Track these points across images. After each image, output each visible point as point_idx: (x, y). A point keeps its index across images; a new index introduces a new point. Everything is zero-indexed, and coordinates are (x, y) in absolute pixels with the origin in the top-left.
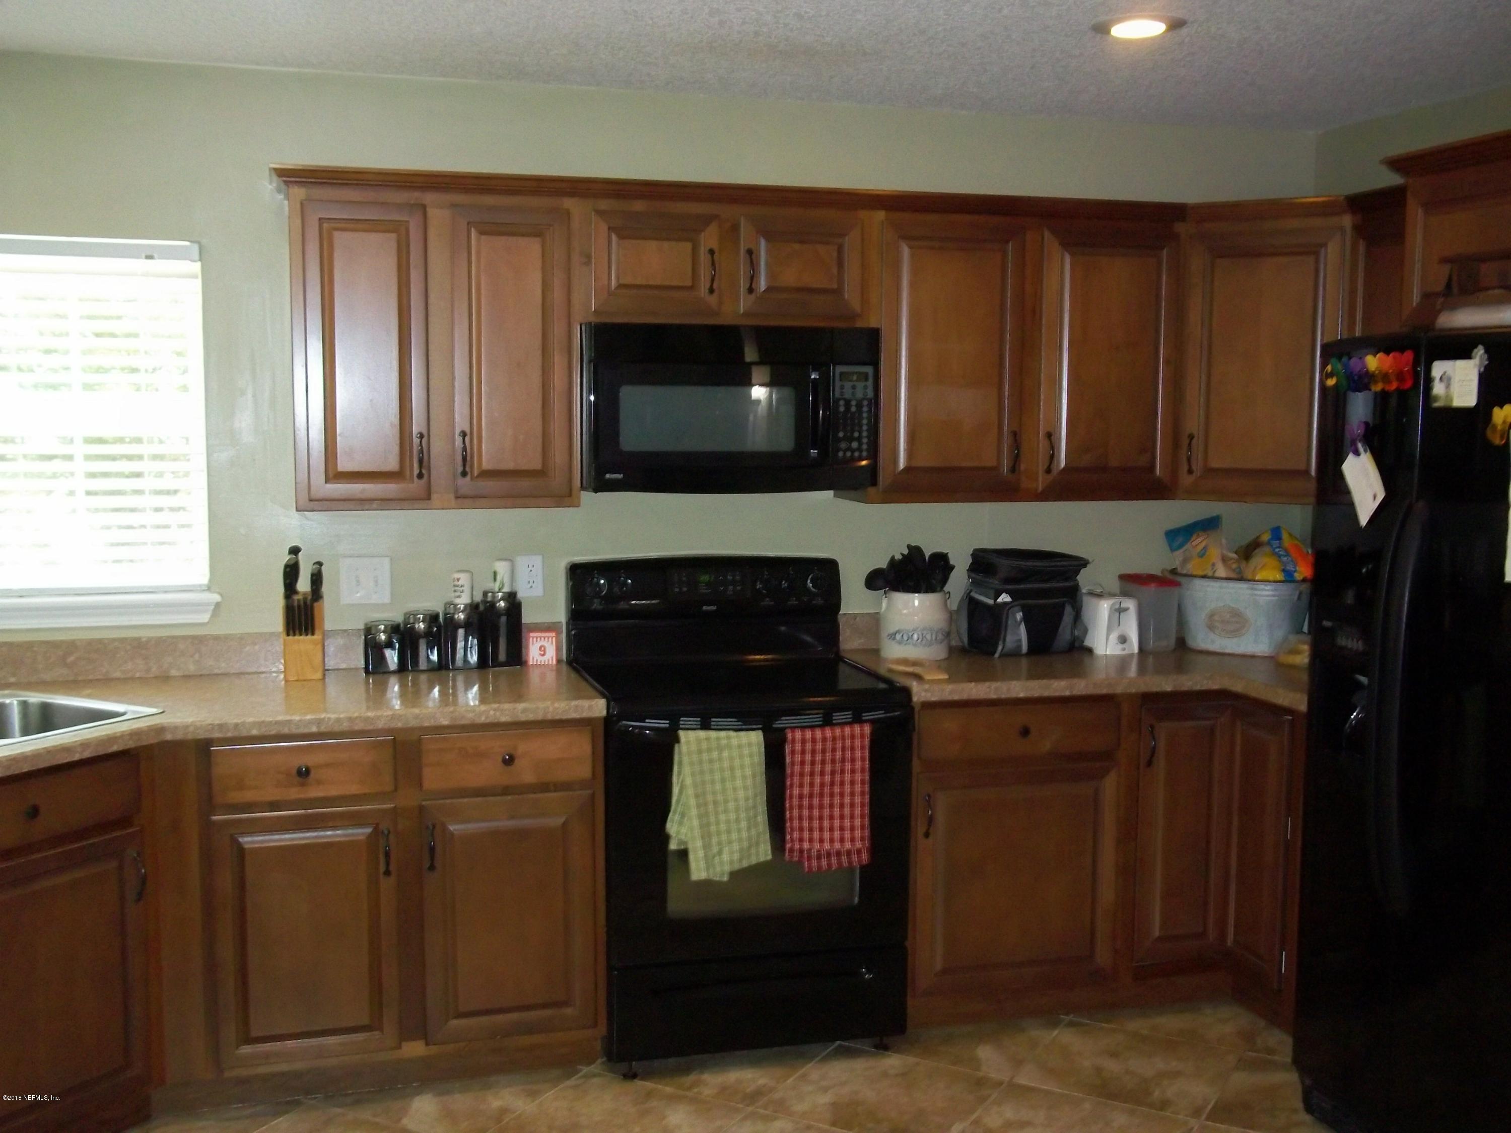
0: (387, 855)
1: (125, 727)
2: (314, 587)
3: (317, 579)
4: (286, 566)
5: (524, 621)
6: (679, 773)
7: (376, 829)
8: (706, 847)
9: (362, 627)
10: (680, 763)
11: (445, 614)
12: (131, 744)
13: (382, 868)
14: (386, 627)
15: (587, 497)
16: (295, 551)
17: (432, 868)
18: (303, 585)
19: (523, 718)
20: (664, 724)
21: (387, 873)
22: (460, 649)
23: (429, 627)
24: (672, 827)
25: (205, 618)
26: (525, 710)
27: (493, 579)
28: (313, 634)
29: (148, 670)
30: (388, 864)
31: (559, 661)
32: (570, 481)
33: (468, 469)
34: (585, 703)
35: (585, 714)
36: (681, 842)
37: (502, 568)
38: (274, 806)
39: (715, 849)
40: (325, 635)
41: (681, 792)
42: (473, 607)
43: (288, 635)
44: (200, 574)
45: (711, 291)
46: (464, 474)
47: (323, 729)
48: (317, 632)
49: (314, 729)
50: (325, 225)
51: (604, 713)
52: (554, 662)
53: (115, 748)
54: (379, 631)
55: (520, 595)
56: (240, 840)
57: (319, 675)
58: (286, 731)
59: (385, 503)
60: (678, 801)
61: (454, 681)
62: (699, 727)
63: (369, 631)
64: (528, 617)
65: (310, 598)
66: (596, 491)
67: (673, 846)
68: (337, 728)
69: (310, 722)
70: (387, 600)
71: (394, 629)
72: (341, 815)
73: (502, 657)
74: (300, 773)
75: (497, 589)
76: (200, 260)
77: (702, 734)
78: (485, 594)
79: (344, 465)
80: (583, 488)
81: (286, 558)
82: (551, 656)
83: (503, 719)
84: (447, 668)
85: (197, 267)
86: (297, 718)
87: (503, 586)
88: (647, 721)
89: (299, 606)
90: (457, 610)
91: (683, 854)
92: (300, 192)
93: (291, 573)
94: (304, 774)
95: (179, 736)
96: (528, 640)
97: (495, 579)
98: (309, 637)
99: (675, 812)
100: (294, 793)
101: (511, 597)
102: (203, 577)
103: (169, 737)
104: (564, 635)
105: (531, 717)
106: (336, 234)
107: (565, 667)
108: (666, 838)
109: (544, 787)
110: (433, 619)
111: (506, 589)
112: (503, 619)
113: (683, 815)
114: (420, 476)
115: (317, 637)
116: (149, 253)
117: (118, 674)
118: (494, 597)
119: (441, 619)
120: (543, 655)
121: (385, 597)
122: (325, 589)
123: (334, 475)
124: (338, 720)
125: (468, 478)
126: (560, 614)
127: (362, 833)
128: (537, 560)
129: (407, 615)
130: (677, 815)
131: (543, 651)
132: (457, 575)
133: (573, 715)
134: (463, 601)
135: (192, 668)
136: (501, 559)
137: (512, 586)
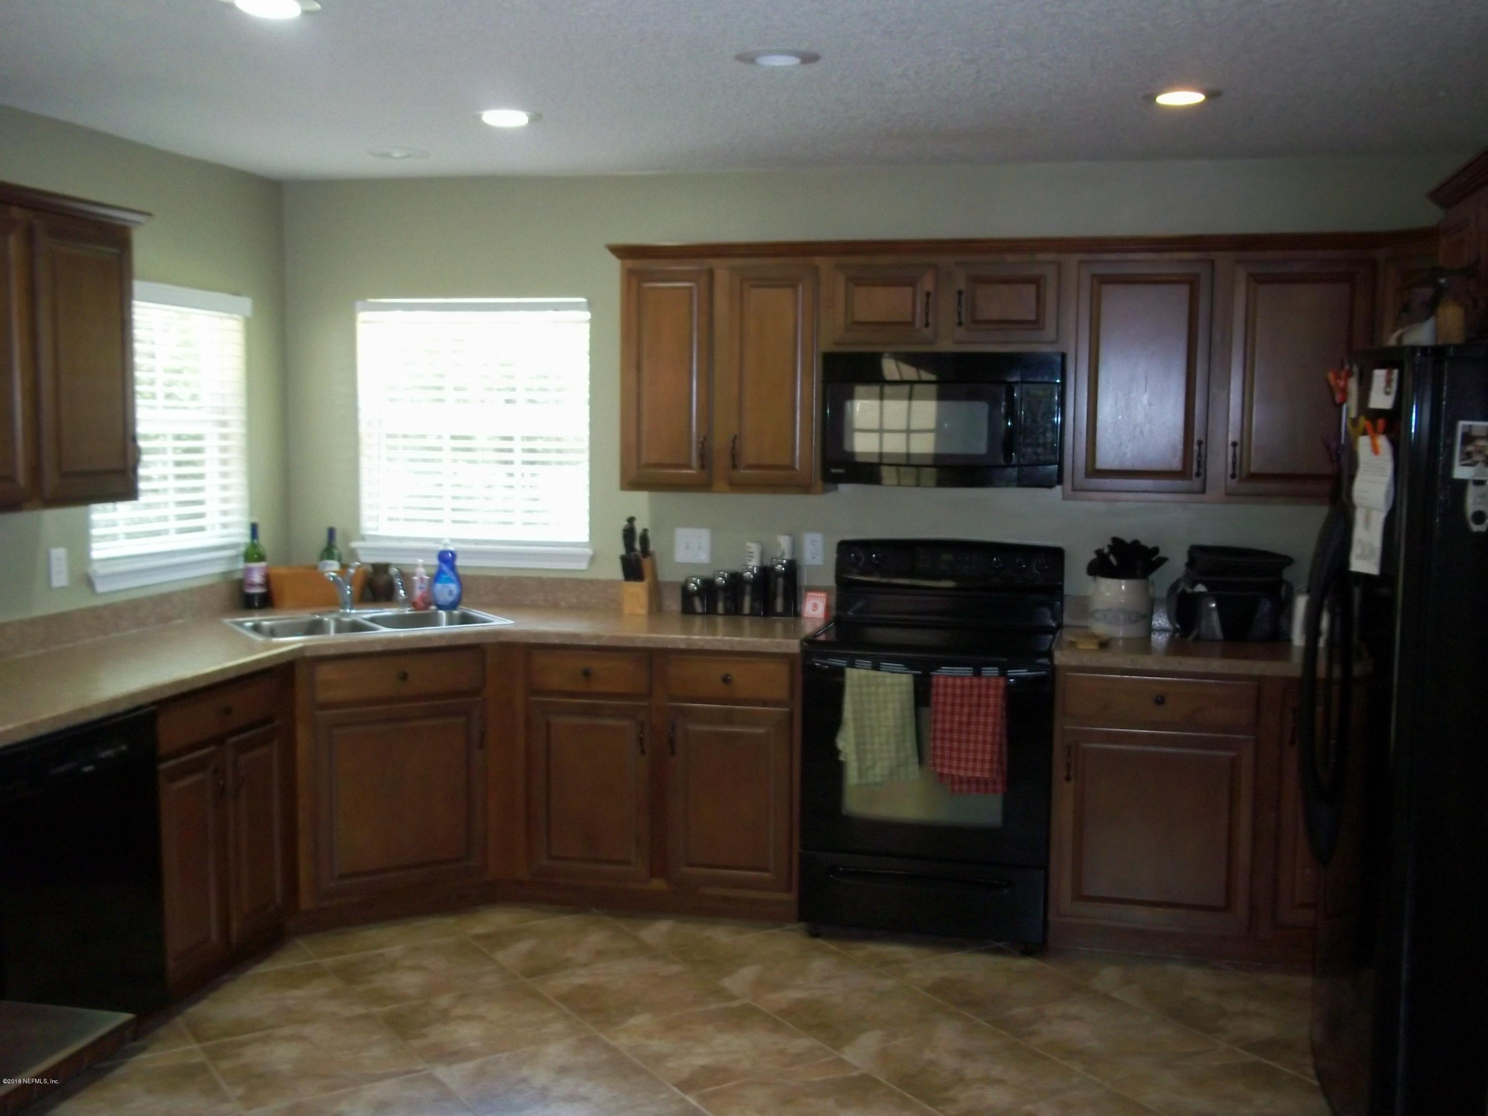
0: (642, 739)
2: (645, 548)
3: (644, 539)
4: (627, 531)
5: (799, 583)
6: (846, 702)
8: (860, 760)
9: (679, 580)
10: (846, 693)
11: (738, 574)
12: (475, 641)
13: (639, 749)
14: (697, 581)
16: (630, 520)
17: (673, 753)
18: (637, 544)
19: (738, 648)
20: (842, 663)
21: (642, 752)
23: (727, 582)
24: (840, 741)
25: (583, 566)
26: (738, 643)
27: (777, 549)
28: (643, 581)
30: (642, 746)
32: (812, 474)
33: (737, 463)
34: (786, 641)
35: (784, 650)
36: (844, 755)
37: (784, 541)
38: (572, 695)
39: (869, 763)
40: (660, 584)
42: (760, 569)
43: (625, 580)
44: (583, 535)
45: (927, 325)
46: (734, 467)
47: (600, 643)
48: (645, 578)
49: (594, 643)
50: (643, 286)
51: (799, 650)
52: (823, 617)
53: (464, 642)
54: (692, 585)
55: (800, 563)
57: (645, 611)
58: (577, 642)
59: (679, 487)
60: (845, 723)
62: (870, 668)
64: (805, 579)
65: (641, 555)
67: (841, 758)
68: (609, 643)
69: (592, 637)
70: (706, 561)
71: (702, 582)
72: (613, 707)
73: (779, 608)
74: (586, 673)
75: (779, 556)
77: (873, 673)
78: (770, 560)
81: (625, 524)
82: (821, 610)
83: (724, 648)
84: (738, 614)
87: (784, 555)
88: (830, 659)
89: (632, 560)
90: (748, 572)
93: (629, 536)
94: (588, 674)
95: (510, 639)
96: (806, 597)
97: (779, 549)
98: (641, 583)
99: (842, 731)
100: (582, 688)
101: (791, 564)
102: (586, 539)
103: (503, 639)
104: (834, 595)
105: (743, 648)
108: (835, 751)
110: (729, 576)
111: (787, 557)
112: (781, 581)
115: (646, 583)
118: (776, 563)
119: (736, 576)
120: (814, 610)
121: (705, 558)
124: (610, 638)
126: (830, 581)
128: (818, 538)
129: (715, 572)
130: (843, 734)
131: (815, 606)
132: (749, 544)
133: (775, 650)
134: (754, 564)
135: (574, 601)
136: (785, 534)
137: (793, 553)
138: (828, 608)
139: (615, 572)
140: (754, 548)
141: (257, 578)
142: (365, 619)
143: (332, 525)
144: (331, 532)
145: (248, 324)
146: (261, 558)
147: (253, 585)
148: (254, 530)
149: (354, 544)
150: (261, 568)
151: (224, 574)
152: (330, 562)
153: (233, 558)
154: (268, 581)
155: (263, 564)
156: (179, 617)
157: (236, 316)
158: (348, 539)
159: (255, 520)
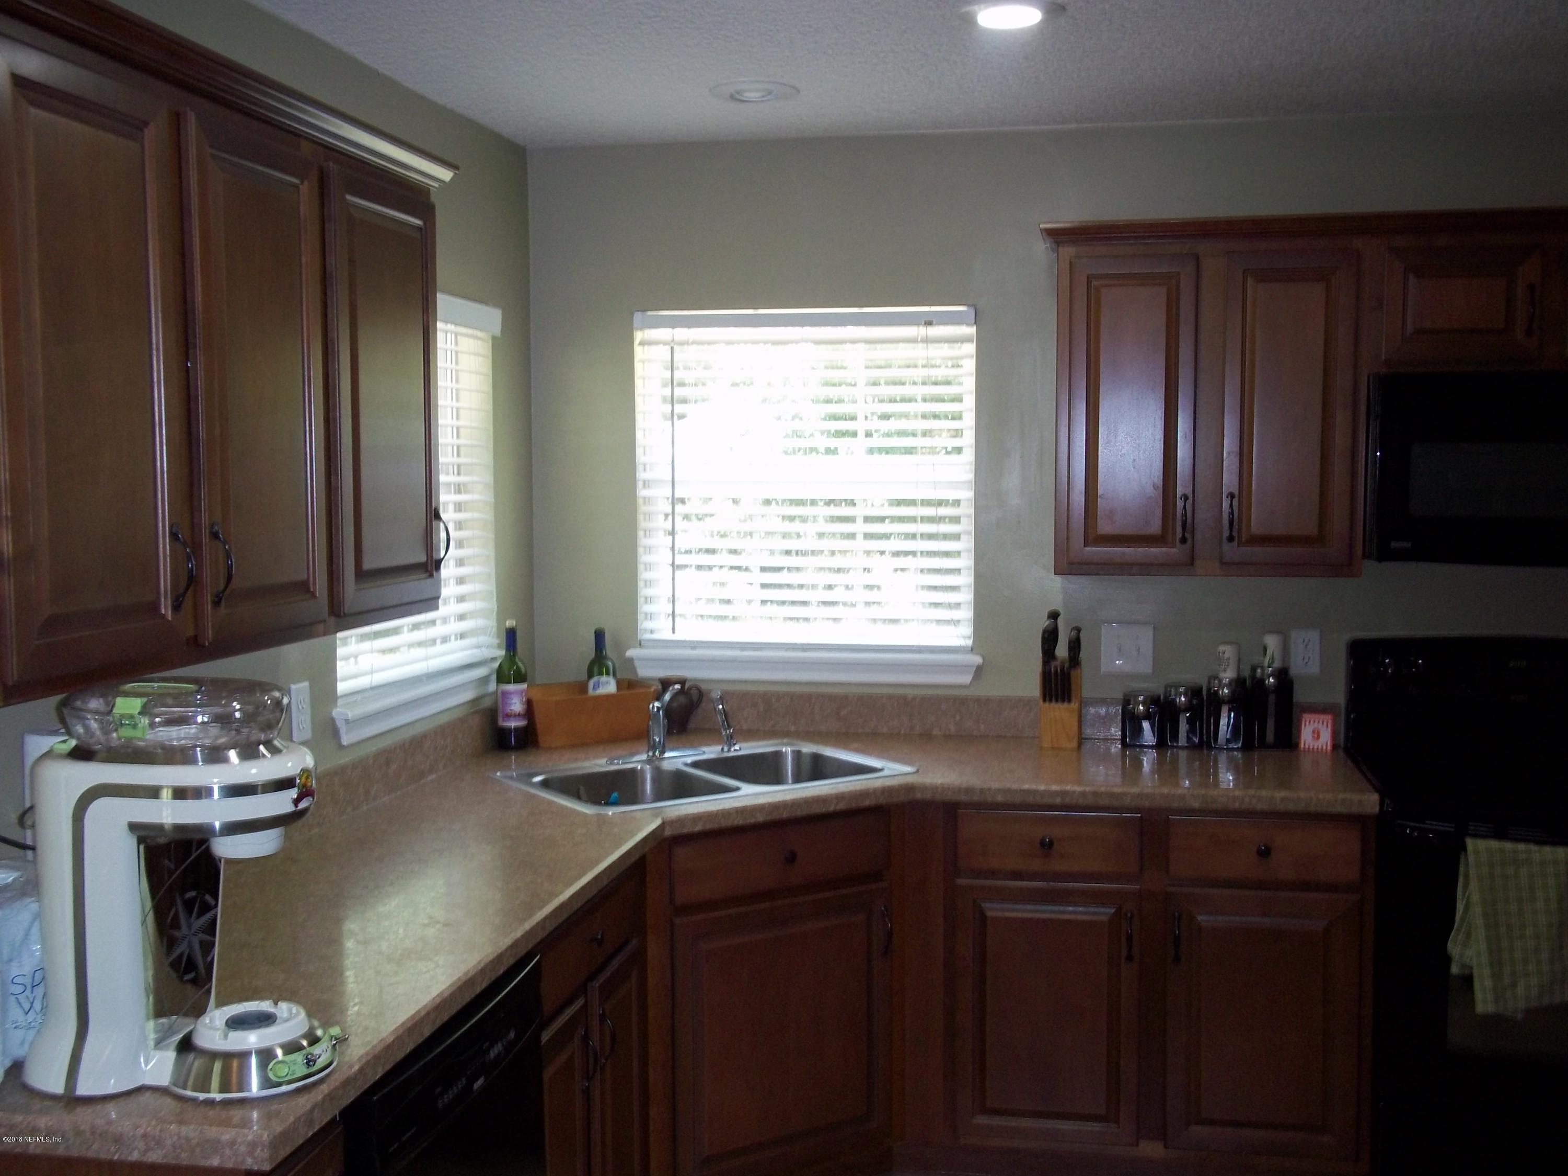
0: (1129, 939)
1: (878, 784)
2: (1072, 655)
3: (1075, 646)
4: (1044, 632)
5: (1294, 701)
6: (1466, 886)
7: (1119, 910)
8: (1495, 975)
9: (1120, 696)
10: (1467, 877)
11: (1209, 689)
12: (882, 800)
13: (1124, 953)
14: (1145, 698)
15: (1370, 567)
16: (1054, 616)
17: (1177, 959)
18: (1062, 651)
19: (1281, 807)
20: (1448, 827)
21: (1129, 958)
22: (1223, 725)
23: (1190, 701)
24: (1454, 947)
25: (966, 679)
26: (1283, 800)
27: (1262, 653)
28: (1069, 701)
29: (912, 728)
30: (1130, 947)
31: (1335, 747)
32: (1351, 546)
33: (1235, 534)
34: (1356, 797)
35: (1355, 810)
36: (1463, 966)
37: (1272, 642)
38: (1017, 875)
39: (1507, 981)
40: (1083, 704)
41: (1467, 908)
42: (1238, 683)
43: (1044, 701)
44: (965, 635)
45: (1530, 333)
46: (1231, 539)
47: (1067, 800)
48: (1073, 698)
49: (1058, 801)
50: (1094, 283)
51: (1377, 809)
52: (1329, 748)
53: (867, 803)
54: (1138, 703)
55: (1293, 672)
56: (983, 905)
57: (1074, 744)
58: (1030, 800)
59: (1145, 568)
60: (1462, 920)
61: (1216, 761)
62: (1492, 835)
63: (1126, 702)
64: (1300, 695)
65: (1067, 665)
66: (1380, 559)
67: (1455, 970)
68: (1081, 801)
69: (1056, 793)
70: (1149, 670)
71: (1153, 700)
72: (1083, 893)
73: (1270, 737)
74: (1042, 843)
75: (1266, 664)
76: (975, 323)
78: (1254, 669)
79: (1105, 527)
80: (1366, 556)
81: (1045, 623)
82: (1326, 738)
83: (1259, 807)
84: (1210, 747)
85: (971, 330)
86: (1042, 787)
87: (1273, 662)
88: (1427, 822)
89: (1056, 671)
90: (1221, 686)
91: (1467, 980)
92: (1068, 251)
93: (1050, 638)
94: (1047, 846)
95: (928, 796)
96: (1300, 722)
97: (1265, 653)
98: (1066, 705)
99: (1459, 930)
100: (1036, 865)
101: (1283, 674)
102: (967, 639)
103: (919, 796)
104: (1343, 717)
105: (1291, 807)
106: (1103, 290)
107: (1341, 753)
108: (1447, 960)
109: (1306, 886)
110: (1195, 692)
111: (1277, 665)
112: (1272, 698)
113: (1468, 935)
114: (1183, 540)
115: (1074, 705)
116: (929, 319)
117: (885, 730)
118: (1263, 673)
119: (1204, 693)
120: (1317, 739)
121: (1145, 666)
122: (1083, 655)
123: (1093, 537)
124: (1083, 794)
125: (1235, 543)
126: (1339, 696)
127: (1104, 913)
128: (1313, 636)
129: (1168, 687)
130: (1461, 935)
131: (1317, 735)
132: (1222, 648)
133: (1339, 809)
134: (1228, 675)
135: (953, 728)
136: (1271, 632)
137: (1284, 661)
138: (1335, 734)
139: (1032, 687)
140: (1228, 651)
141: (517, 706)
142: (686, 765)
143: (597, 626)
144: (599, 636)
145: (496, 344)
146: (520, 678)
147: (508, 716)
148: (511, 637)
149: (630, 653)
150: (522, 692)
151: (474, 701)
152: (604, 678)
153: (484, 680)
154: (530, 710)
155: (524, 686)
156: (431, 770)
157: (479, 334)
158: (621, 648)
159: (510, 623)
